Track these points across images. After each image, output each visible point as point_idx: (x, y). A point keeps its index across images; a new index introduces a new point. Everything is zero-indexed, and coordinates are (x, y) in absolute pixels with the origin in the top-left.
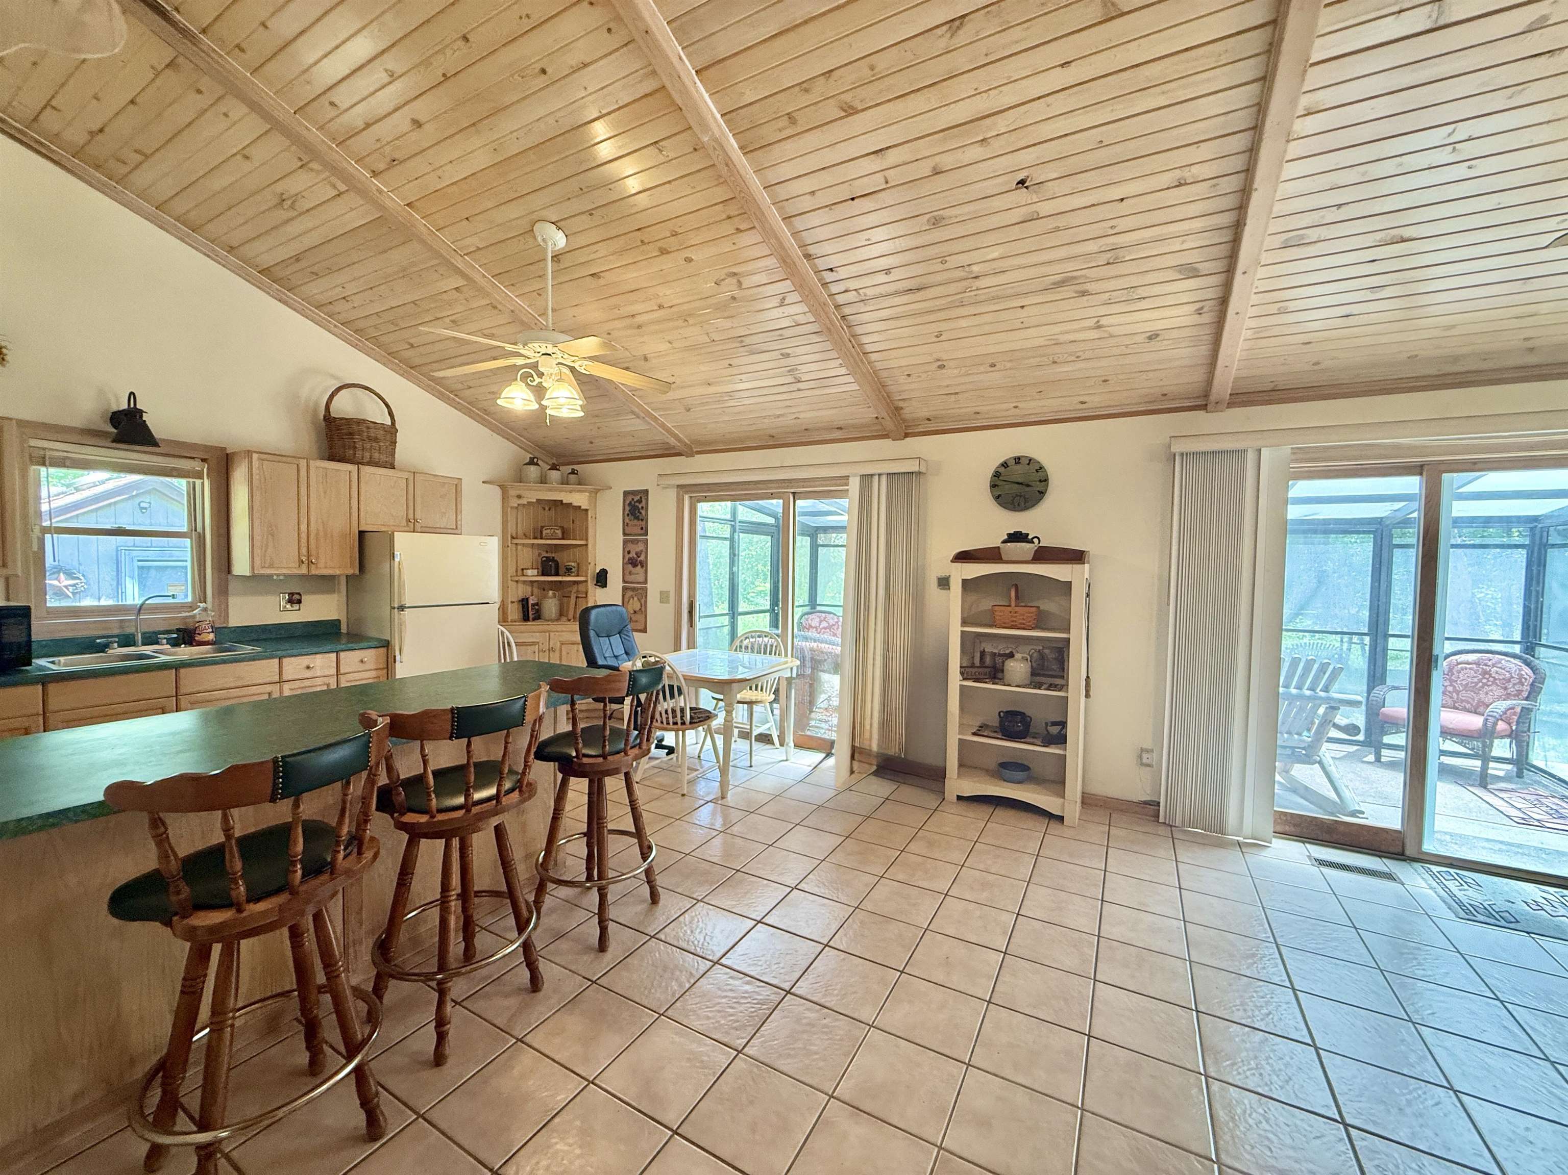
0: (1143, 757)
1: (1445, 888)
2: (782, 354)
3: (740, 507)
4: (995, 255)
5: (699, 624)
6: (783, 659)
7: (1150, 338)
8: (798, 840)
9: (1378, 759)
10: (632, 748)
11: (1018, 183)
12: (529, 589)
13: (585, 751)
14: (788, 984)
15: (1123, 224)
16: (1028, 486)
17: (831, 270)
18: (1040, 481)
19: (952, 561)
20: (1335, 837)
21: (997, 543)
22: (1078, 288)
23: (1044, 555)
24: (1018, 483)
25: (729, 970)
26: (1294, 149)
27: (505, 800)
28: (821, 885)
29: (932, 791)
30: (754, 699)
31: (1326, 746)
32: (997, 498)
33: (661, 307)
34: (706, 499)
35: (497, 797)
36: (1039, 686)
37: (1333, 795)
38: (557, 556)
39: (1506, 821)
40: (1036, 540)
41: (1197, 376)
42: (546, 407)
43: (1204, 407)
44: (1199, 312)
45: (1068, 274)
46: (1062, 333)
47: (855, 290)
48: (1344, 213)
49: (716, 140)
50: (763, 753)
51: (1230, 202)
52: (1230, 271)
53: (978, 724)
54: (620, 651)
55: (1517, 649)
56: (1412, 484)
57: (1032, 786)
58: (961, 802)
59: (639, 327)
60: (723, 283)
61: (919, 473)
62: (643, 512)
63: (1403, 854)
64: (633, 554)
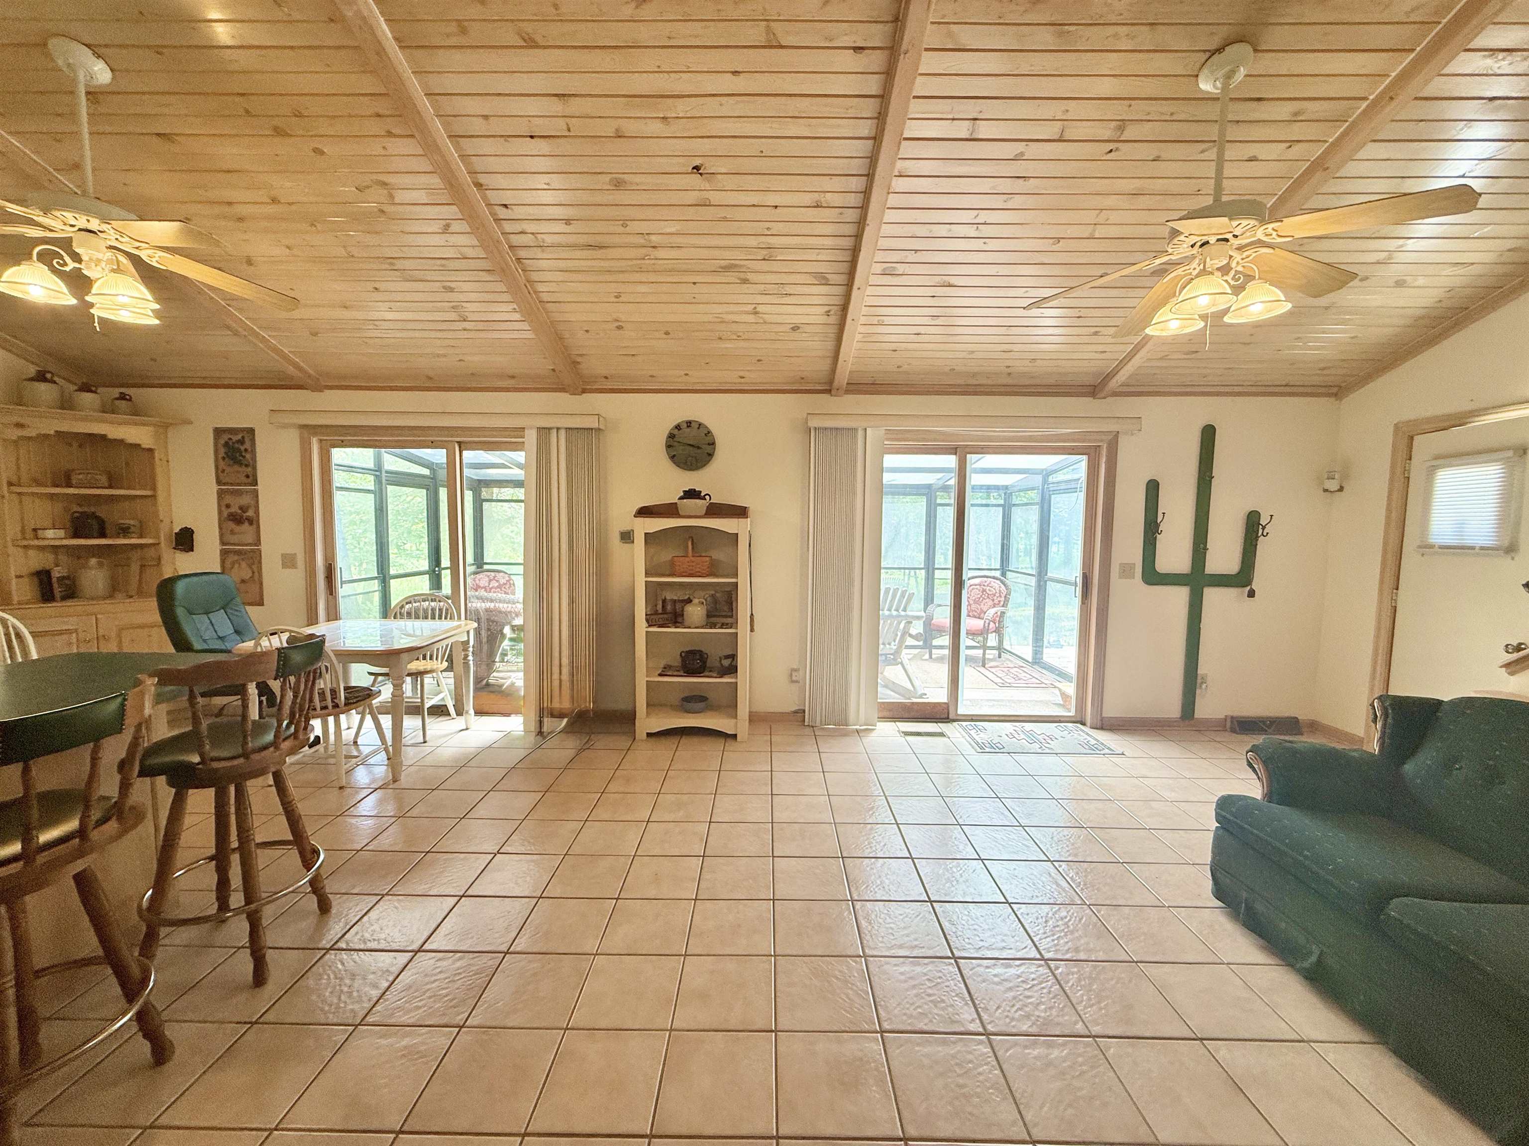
0: (793, 676)
1: (970, 735)
2: (444, 287)
3: (386, 455)
4: (673, 230)
5: (343, 591)
6: (455, 623)
7: (793, 329)
8: (494, 804)
9: (931, 657)
10: (284, 740)
11: (694, 168)
12: (51, 557)
13: (215, 754)
14: (505, 945)
15: (777, 228)
16: (699, 448)
17: (505, 206)
18: (709, 444)
19: (635, 516)
20: (912, 714)
21: (676, 501)
22: (742, 275)
23: (716, 510)
24: (690, 445)
25: (433, 954)
26: (893, 200)
27: (95, 835)
28: (526, 843)
29: (624, 733)
30: (421, 668)
31: (905, 651)
32: (672, 458)
33: (274, 201)
34: (343, 444)
35: (81, 833)
36: (713, 626)
37: (910, 687)
38: (102, 512)
39: (995, 686)
40: (707, 497)
41: (824, 366)
42: (92, 305)
43: (828, 391)
44: (828, 313)
45: (733, 262)
46: (727, 313)
47: (533, 234)
48: (919, 257)
49: (364, 18)
50: (437, 727)
51: (850, 229)
52: (849, 285)
53: (662, 666)
54: (226, 629)
55: (997, 574)
56: (951, 461)
57: (709, 713)
58: (649, 739)
59: (241, 219)
60: (367, 191)
61: (599, 430)
62: (248, 456)
63: (948, 718)
64: (233, 510)
